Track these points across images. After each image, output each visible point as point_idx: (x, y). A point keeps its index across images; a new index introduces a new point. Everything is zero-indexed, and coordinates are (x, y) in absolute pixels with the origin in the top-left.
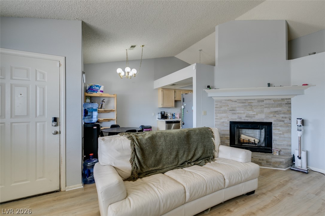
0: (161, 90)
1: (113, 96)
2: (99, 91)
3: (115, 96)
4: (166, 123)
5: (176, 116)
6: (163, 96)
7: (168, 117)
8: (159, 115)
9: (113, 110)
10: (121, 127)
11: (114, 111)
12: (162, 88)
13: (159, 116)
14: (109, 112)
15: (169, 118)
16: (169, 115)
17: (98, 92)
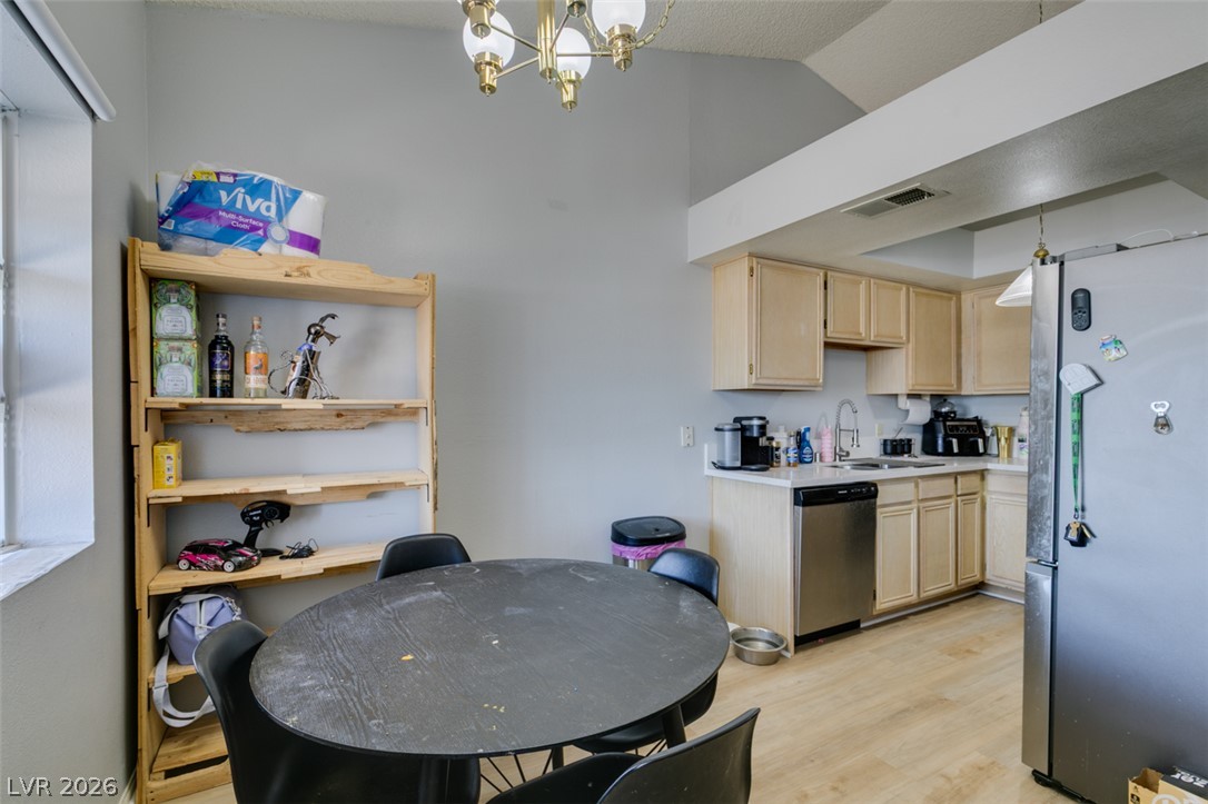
0: (745, 265)
1: (401, 285)
2: (277, 232)
3: (422, 288)
4: (796, 503)
5: (814, 444)
6: (760, 313)
7: (778, 457)
8: (722, 441)
9: (408, 403)
10: (475, 558)
11: (414, 412)
12: (751, 255)
13: (729, 447)
14: (373, 424)
15: (783, 458)
16: (782, 439)
17: (266, 248)
